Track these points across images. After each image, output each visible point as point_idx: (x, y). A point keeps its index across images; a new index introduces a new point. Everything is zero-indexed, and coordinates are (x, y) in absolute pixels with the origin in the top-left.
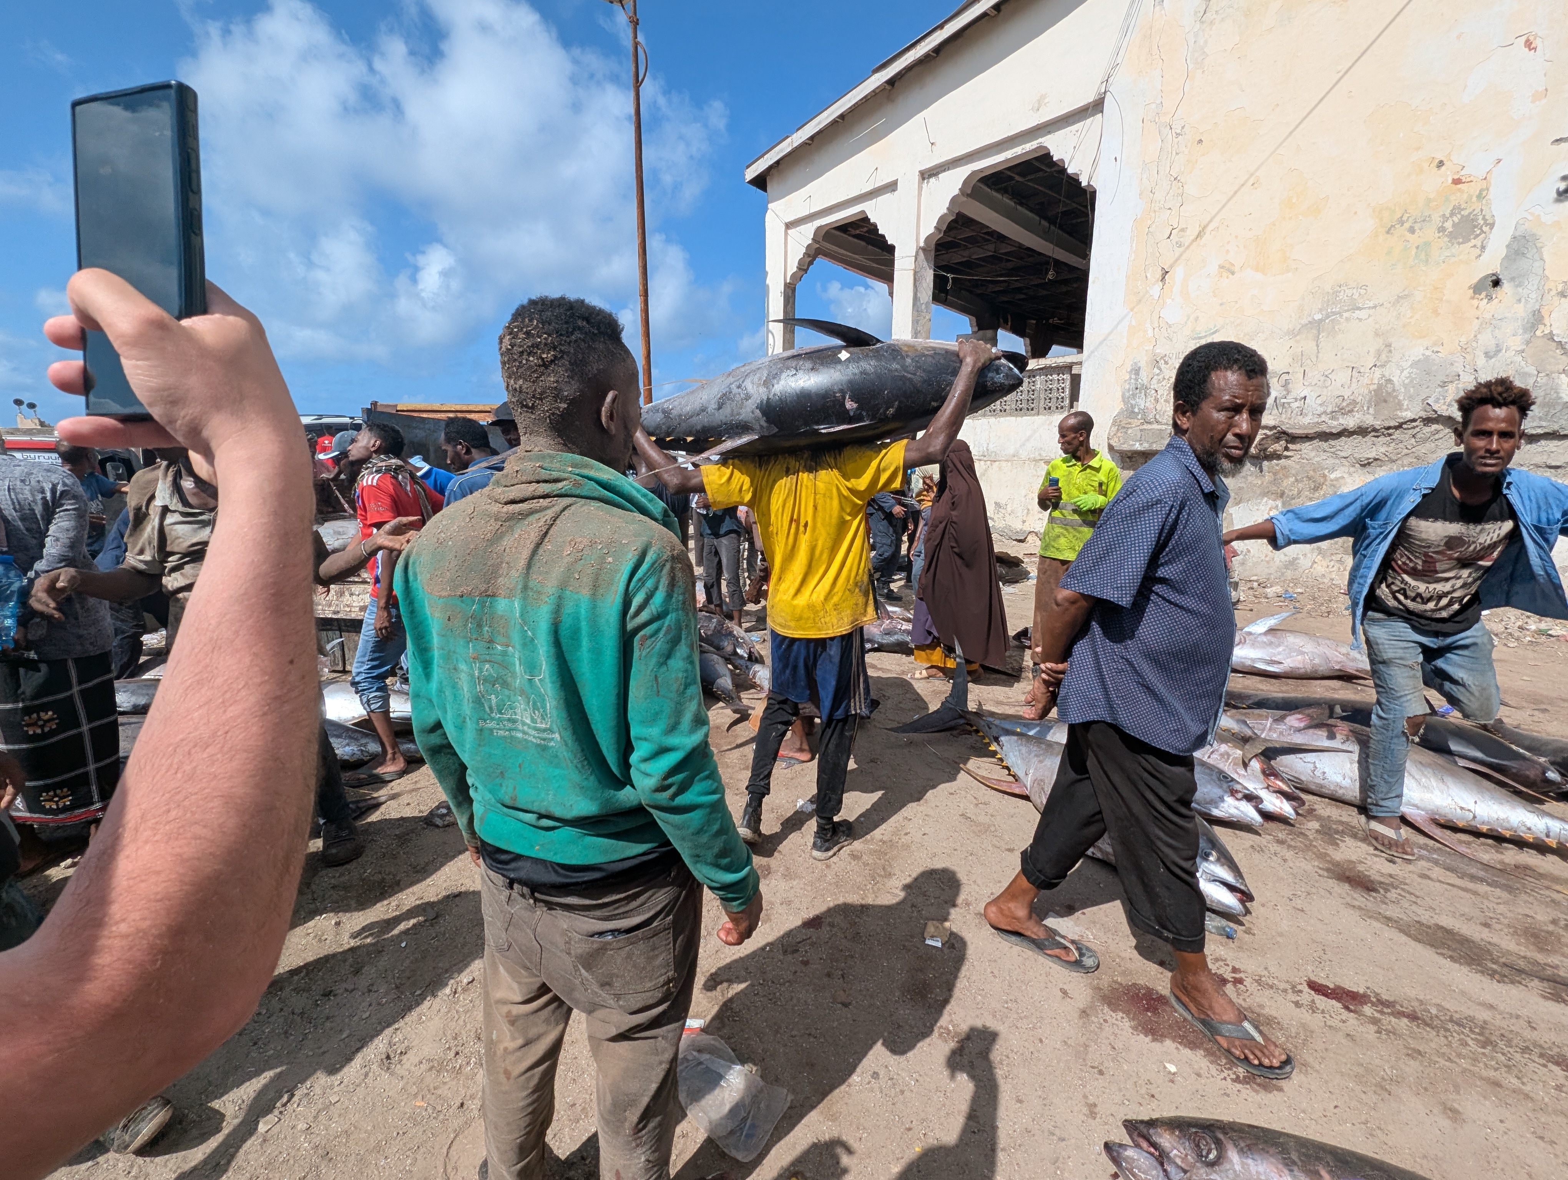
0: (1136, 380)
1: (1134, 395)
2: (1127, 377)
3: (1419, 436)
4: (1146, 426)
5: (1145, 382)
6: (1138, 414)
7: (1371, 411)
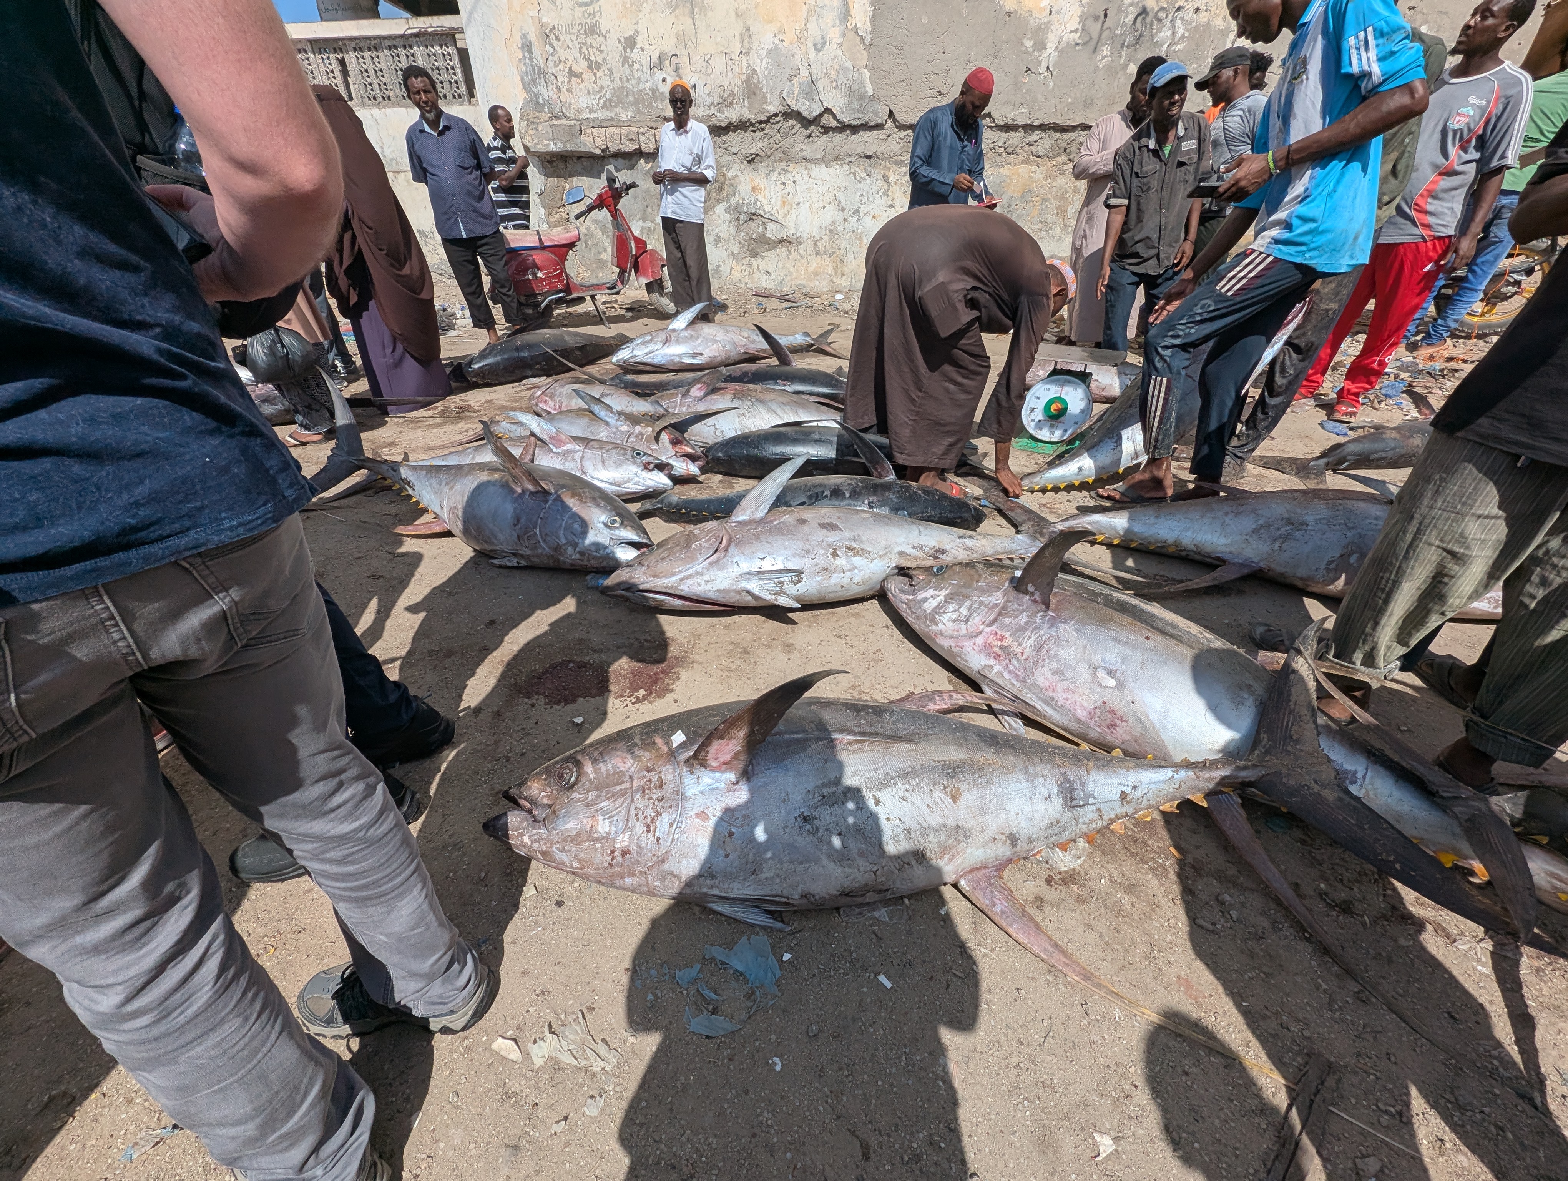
0: (531, 59)
1: (534, 81)
2: (521, 56)
3: (782, 130)
4: (554, 122)
5: (541, 63)
6: (544, 105)
7: (746, 104)
